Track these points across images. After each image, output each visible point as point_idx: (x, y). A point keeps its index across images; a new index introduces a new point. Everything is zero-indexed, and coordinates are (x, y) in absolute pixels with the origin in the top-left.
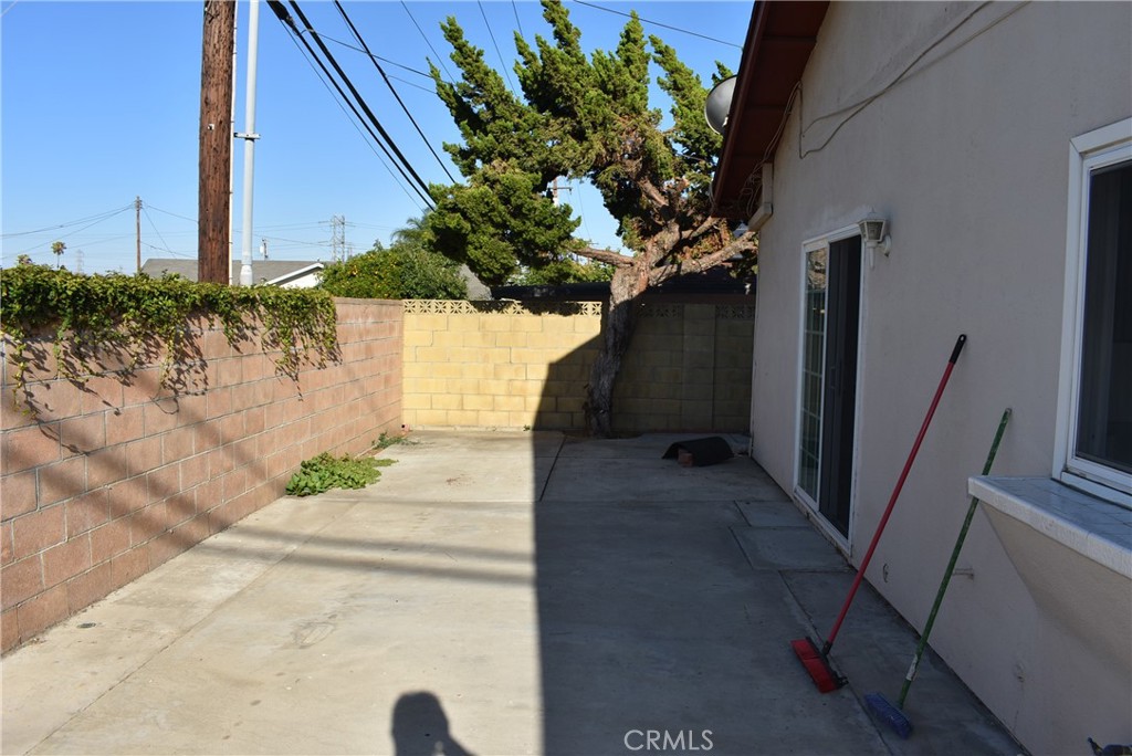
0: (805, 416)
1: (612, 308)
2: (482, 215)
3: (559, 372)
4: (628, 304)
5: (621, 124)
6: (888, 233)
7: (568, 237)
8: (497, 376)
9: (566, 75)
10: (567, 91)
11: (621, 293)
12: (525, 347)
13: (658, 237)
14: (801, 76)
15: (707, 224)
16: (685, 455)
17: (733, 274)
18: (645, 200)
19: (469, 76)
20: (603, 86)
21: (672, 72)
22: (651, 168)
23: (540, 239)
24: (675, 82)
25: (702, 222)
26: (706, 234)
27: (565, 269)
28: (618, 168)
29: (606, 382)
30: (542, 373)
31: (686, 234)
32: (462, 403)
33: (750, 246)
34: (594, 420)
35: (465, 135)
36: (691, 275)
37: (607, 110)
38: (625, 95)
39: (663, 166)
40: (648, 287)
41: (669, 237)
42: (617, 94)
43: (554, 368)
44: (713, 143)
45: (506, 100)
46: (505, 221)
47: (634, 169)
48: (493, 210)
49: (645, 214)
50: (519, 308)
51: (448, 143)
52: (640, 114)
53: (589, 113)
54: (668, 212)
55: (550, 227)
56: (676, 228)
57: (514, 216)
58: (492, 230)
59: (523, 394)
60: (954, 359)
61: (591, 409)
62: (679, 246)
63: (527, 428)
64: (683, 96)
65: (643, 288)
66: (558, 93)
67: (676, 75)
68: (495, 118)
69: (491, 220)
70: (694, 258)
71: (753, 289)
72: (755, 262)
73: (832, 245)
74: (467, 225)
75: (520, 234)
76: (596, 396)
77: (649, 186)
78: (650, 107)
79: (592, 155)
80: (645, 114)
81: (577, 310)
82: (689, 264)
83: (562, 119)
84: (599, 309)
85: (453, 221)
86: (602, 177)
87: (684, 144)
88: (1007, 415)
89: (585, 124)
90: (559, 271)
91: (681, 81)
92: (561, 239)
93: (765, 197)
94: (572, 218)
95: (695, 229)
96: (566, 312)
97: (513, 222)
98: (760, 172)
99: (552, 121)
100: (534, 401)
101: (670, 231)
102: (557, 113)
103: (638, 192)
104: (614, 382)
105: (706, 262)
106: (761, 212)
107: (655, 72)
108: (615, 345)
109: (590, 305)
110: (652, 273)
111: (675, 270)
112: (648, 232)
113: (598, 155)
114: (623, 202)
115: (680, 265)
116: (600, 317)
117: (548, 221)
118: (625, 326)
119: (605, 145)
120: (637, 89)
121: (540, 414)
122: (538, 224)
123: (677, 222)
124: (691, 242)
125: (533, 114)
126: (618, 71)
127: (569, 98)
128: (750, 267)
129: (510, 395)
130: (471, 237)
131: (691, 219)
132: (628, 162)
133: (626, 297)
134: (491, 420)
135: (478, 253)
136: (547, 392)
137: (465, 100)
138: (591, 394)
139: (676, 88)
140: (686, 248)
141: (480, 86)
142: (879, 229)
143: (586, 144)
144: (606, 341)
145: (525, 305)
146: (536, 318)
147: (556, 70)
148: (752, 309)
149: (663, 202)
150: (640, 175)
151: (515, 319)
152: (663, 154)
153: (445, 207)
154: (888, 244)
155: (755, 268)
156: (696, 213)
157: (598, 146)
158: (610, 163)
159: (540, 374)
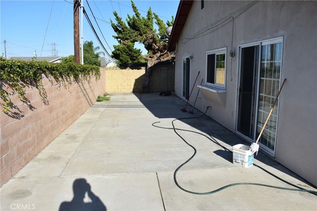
0: (183, 79)
1: (148, 68)
2: (123, 51)
3: (137, 81)
4: (151, 67)
5: (149, 32)
6: (193, 58)
7: (140, 55)
8: (125, 82)
9: (139, 23)
10: (139, 26)
11: (149, 65)
12: (130, 76)
13: (156, 54)
14: (182, 30)
15: (165, 52)
16: (163, 94)
17: (170, 61)
18: (153, 47)
19: (119, 23)
20: (145, 25)
21: (158, 20)
22: (155, 41)
23: (135, 55)
24: (158, 23)
25: (164, 51)
26: (165, 54)
27: (139, 61)
28: (148, 41)
29: (147, 82)
30: (134, 81)
31: (161, 54)
32: (118, 88)
33: (174, 56)
34: (145, 90)
35: (118, 34)
36: (163, 61)
37: (146, 30)
38: (149, 26)
39: (157, 41)
40: (155, 64)
41: (158, 54)
42: (148, 26)
43: (136, 80)
44: (167, 36)
45: (126, 28)
46: (128, 52)
47: (151, 41)
48: (126, 50)
49: (154, 50)
50: (129, 69)
51: (114, 35)
52: (152, 30)
53: (143, 31)
54: (158, 50)
55: (137, 53)
56: (160, 53)
57: (129, 51)
58: (125, 54)
59: (130, 86)
60: (198, 74)
61: (144, 88)
62: (160, 56)
63: (131, 92)
64: (160, 26)
65: (154, 64)
66: (137, 27)
67: (159, 22)
68: (124, 31)
69: (125, 52)
70: (163, 58)
71: (175, 64)
72: (175, 59)
73: (187, 58)
74: (120, 53)
75: (131, 54)
76: (145, 85)
77: (154, 45)
78: (154, 29)
79: (144, 39)
80: (153, 30)
81: (140, 69)
82: (162, 60)
83: (137, 32)
84: (145, 68)
85: (118, 52)
86: (145, 43)
87: (161, 36)
88: (203, 79)
89: (142, 33)
90: (138, 61)
91: (160, 23)
92: (139, 55)
93: (176, 49)
94: (141, 51)
95: (163, 53)
96: (138, 69)
97: (130, 52)
98: (176, 44)
99: (135, 32)
100: (132, 87)
101: (158, 53)
102: (136, 30)
103: (152, 45)
104: (148, 83)
105: (166, 59)
106: (176, 51)
107: (155, 20)
108: (149, 75)
109: (143, 68)
110: (155, 61)
111: (160, 61)
112: (154, 53)
113: (145, 39)
114: (149, 47)
115: (161, 60)
116: (145, 70)
117: (136, 52)
118: (150, 72)
119: (146, 37)
120: (151, 25)
121: (134, 89)
122: (134, 53)
123: (160, 51)
124: (162, 55)
125: (131, 30)
126: (148, 22)
127: (139, 28)
128: (174, 60)
129: (128, 86)
130: (121, 55)
131: (162, 51)
132: (150, 40)
133: (151, 66)
134: (124, 91)
135: (122, 58)
136: (135, 85)
137: (118, 27)
138: (144, 85)
139: (159, 24)
140: (161, 56)
141: (121, 25)
142: (192, 57)
143: (142, 37)
144: (147, 75)
145: (130, 68)
146: (132, 70)
147: (137, 22)
148: (174, 68)
149: (157, 48)
150: (153, 42)
151: (128, 71)
152: (157, 39)
153: (116, 49)
154: (193, 60)
155: (175, 60)
156: (164, 49)
157: (145, 37)
158: (147, 40)
159: (133, 82)
